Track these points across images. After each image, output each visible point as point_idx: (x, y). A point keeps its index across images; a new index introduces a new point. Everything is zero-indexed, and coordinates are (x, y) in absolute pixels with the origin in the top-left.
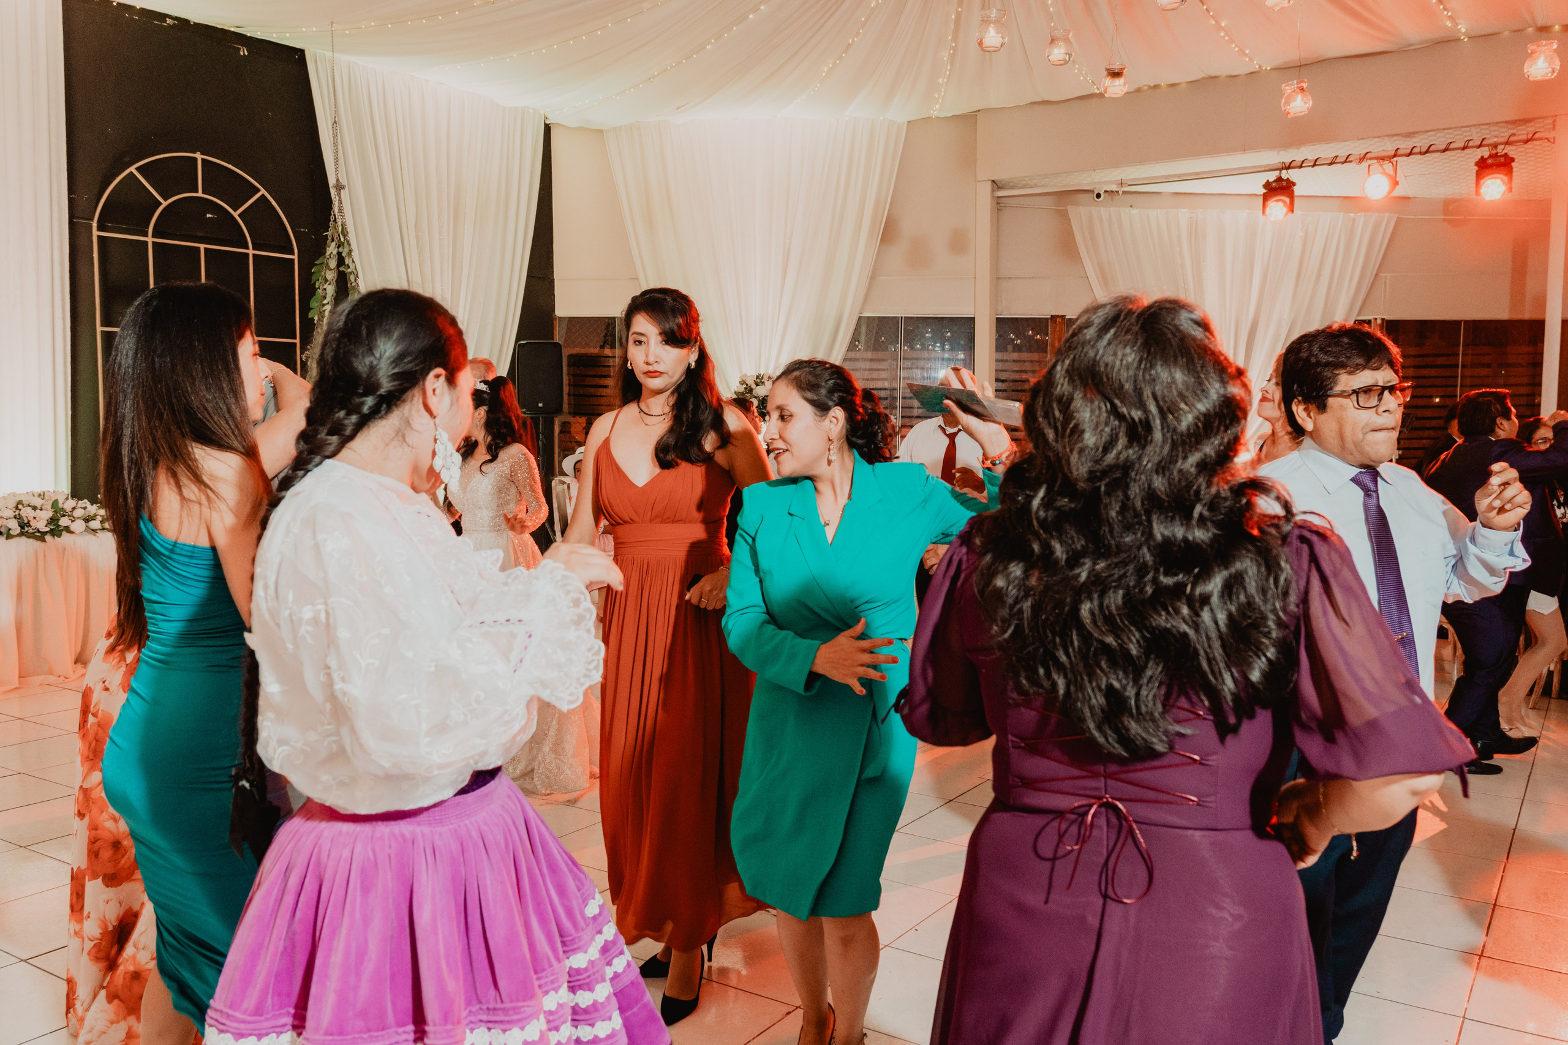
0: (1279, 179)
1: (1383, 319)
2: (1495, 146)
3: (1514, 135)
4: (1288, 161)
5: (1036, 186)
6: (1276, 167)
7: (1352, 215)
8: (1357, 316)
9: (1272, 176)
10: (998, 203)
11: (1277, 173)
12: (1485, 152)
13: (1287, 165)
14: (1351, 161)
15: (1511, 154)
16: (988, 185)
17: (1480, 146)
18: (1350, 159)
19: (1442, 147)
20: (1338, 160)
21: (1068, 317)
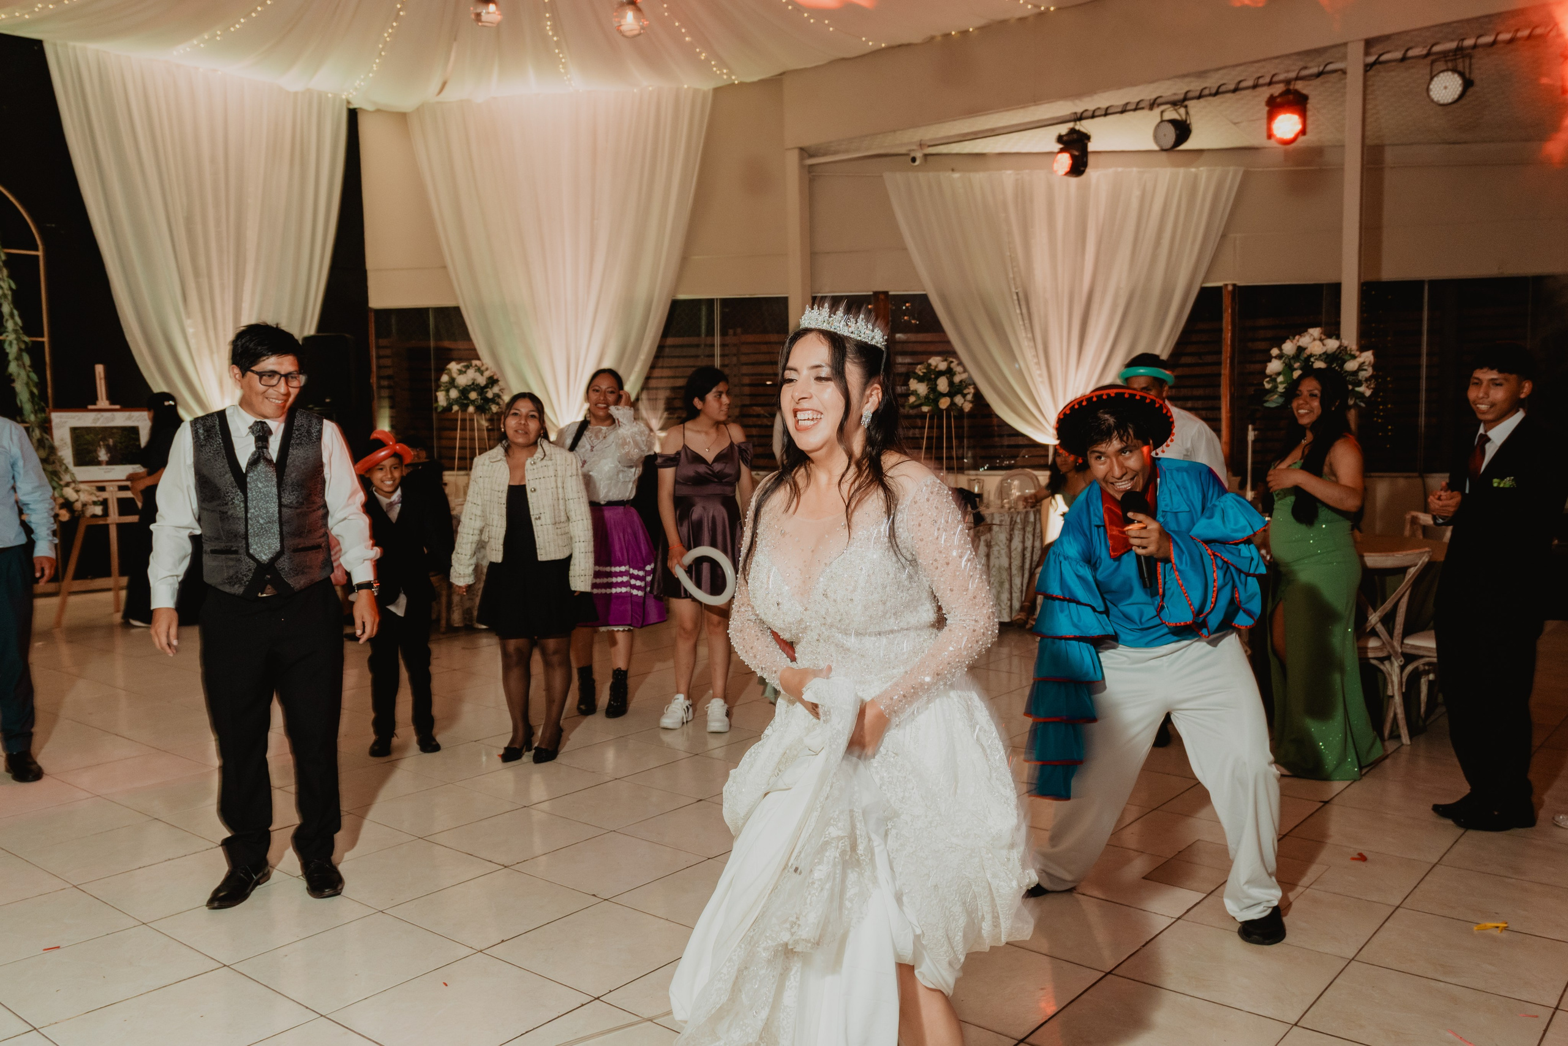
0: (1073, 131)
1: (1234, 285)
2: (1288, 82)
3: (1305, 68)
4: (1079, 110)
5: (847, 151)
6: (1068, 118)
7: (1193, 170)
8: (1203, 282)
9: (1064, 129)
10: (810, 172)
11: (1071, 125)
12: (1278, 89)
13: (1079, 116)
14: (1143, 108)
15: (1305, 92)
16: (796, 153)
17: (1270, 83)
18: (1141, 105)
19: (1232, 87)
20: (1129, 107)
21: (891, 293)
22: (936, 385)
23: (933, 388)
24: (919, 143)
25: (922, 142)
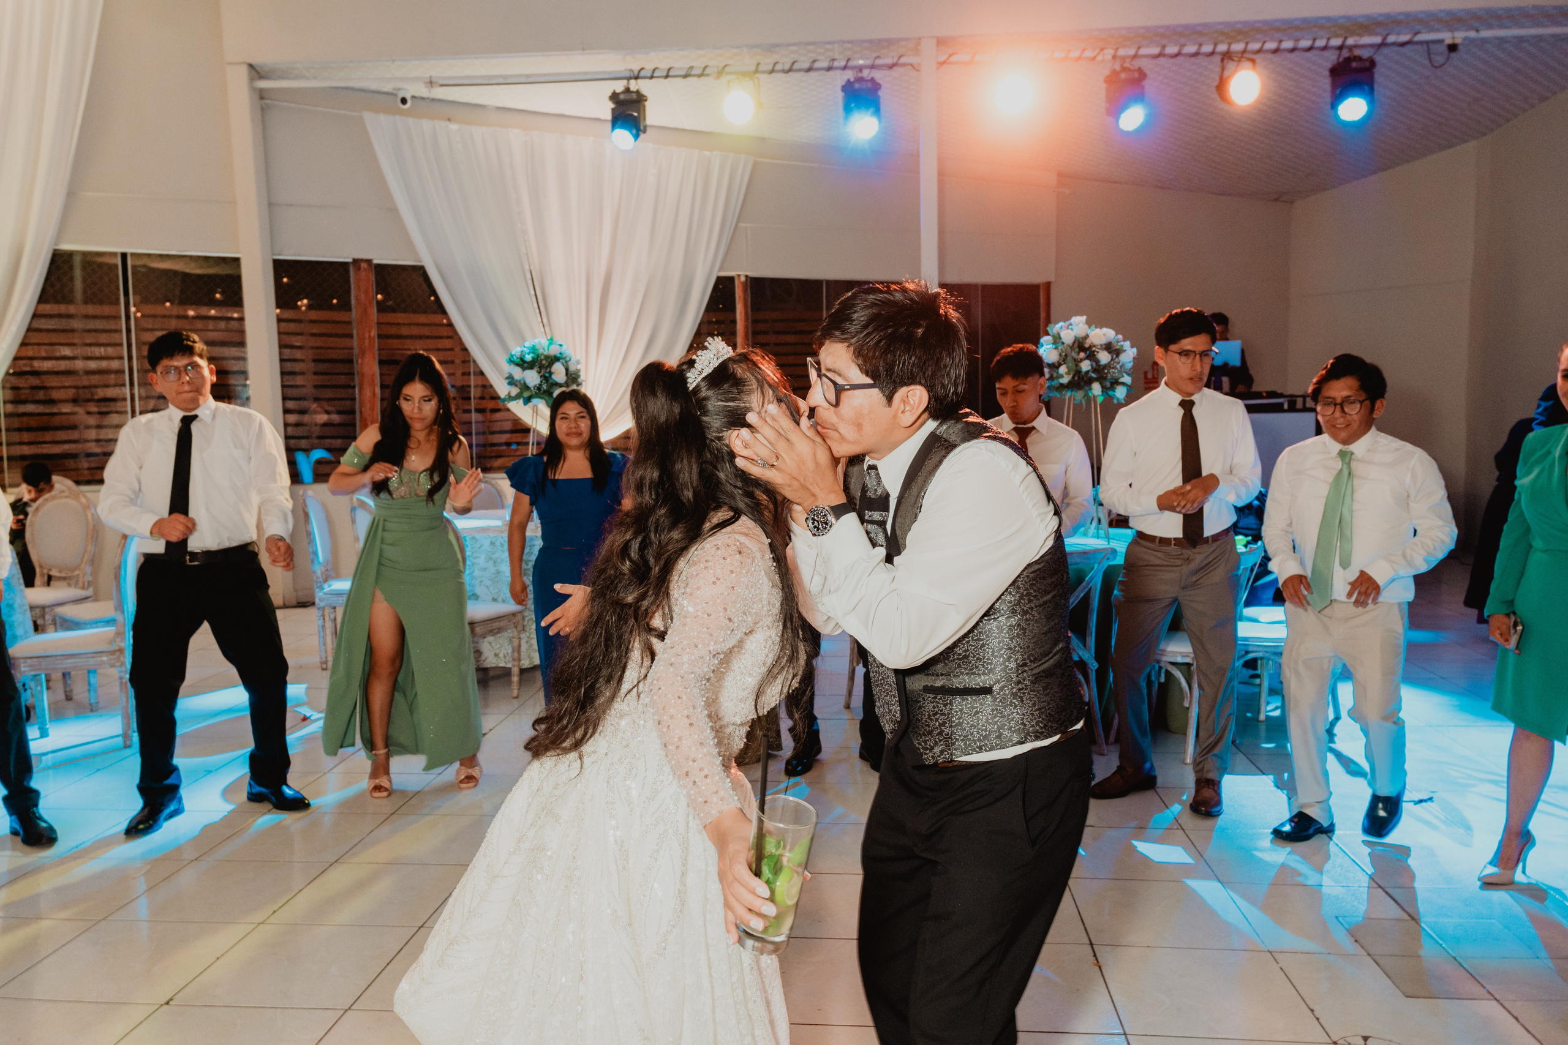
0: (627, 90)
1: (746, 276)
2: (860, 69)
3: (878, 57)
4: (636, 68)
5: (316, 78)
6: (622, 75)
7: (707, 153)
8: (719, 271)
9: (619, 86)
10: (262, 98)
11: (625, 82)
12: (849, 75)
13: (636, 73)
14: (708, 75)
15: (878, 80)
16: (244, 70)
17: (845, 68)
18: (707, 71)
19: (806, 65)
20: (693, 72)
21: (375, 262)
22: (551, 373)
23: (546, 378)
24: (428, 80)
25: (433, 80)
